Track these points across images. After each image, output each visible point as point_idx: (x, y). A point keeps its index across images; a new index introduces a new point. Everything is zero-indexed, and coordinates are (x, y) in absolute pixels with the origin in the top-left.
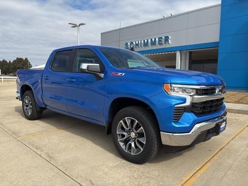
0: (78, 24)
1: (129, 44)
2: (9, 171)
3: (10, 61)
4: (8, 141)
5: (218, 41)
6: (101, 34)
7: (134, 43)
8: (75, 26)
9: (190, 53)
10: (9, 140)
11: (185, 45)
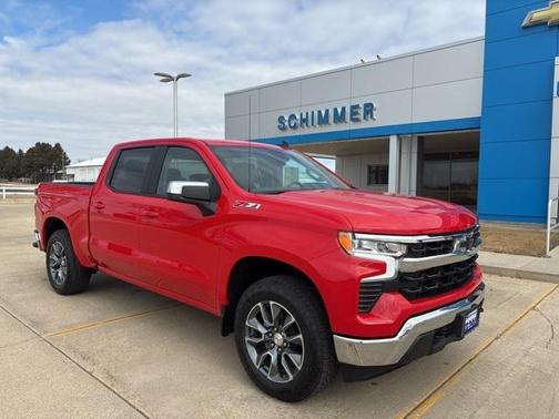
0: (175, 75)
1: (286, 118)
2: (28, 408)
3: (20, 151)
4: (22, 342)
5: (480, 115)
6: (226, 95)
7: (298, 117)
8: (168, 79)
9: (421, 140)
10: (24, 339)
11: (409, 122)
